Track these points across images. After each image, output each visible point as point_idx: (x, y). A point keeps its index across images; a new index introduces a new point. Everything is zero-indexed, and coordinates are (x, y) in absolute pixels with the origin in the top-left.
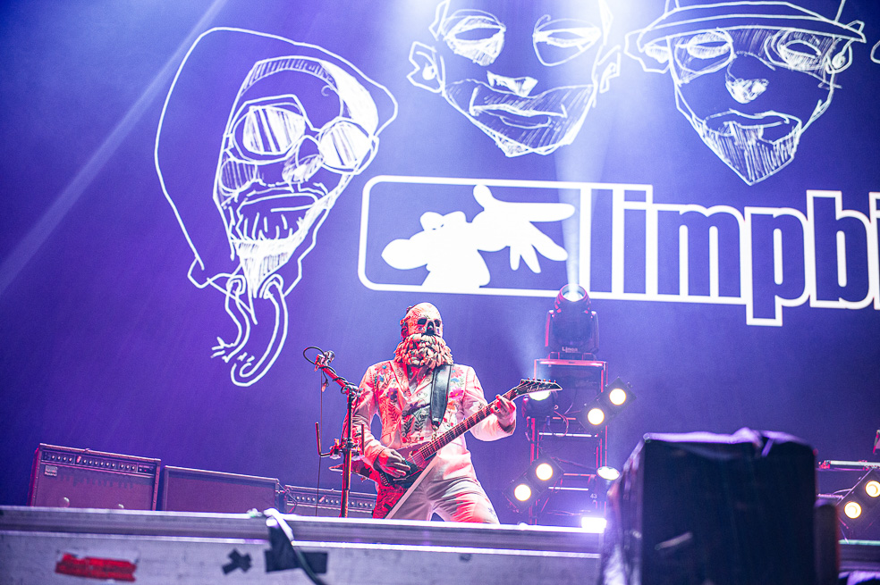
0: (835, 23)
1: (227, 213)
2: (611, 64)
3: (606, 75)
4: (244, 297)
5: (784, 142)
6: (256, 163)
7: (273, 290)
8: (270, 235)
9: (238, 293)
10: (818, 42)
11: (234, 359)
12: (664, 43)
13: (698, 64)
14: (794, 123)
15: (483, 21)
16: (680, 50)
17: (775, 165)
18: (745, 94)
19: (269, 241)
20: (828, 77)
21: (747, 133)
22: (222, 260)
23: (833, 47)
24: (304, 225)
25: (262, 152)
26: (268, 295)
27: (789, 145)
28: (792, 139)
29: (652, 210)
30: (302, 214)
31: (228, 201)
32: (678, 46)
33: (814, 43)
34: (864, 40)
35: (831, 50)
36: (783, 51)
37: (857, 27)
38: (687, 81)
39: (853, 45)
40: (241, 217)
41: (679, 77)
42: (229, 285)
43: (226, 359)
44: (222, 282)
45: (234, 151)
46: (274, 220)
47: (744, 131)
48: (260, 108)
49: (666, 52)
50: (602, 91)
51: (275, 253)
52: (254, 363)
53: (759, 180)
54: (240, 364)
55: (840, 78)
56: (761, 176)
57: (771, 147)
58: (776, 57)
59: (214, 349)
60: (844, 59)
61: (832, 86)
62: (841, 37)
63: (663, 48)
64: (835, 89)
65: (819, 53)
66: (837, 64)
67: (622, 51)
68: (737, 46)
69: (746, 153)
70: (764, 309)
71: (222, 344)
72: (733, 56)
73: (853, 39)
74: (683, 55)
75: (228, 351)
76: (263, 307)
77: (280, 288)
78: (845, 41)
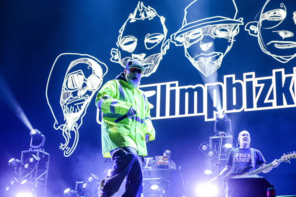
0: (234, 20)
1: (63, 107)
2: (167, 45)
3: (165, 49)
4: (67, 131)
5: (217, 62)
6: (71, 91)
7: (75, 128)
8: (74, 112)
9: (66, 129)
10: (228, 27)
11: (65, 149)
12: (182, 36)
13: (191, 41)
14: (220, 55)
15: (131, 39)
16: (187, 37)
17: (214, 69)
18: (206, 48)
19: (74, 113)
20: (231, 38)
21: (206, 60)
22: (62, 121)
23: (233, 28)
24: (83, 107)
25: (73, 88)
26: (73, 129)
27: (219, 62)
28: (220, 60)
29: (177, 89)
30: (82, 104)
31: (64, 104)
32: (186, 36)
33: (227, 28)
34: (243, 24)
35: (232, 29)
36: (218, 32)
37: (241, 20)
38: (188, 47)
39: (240, 26)
40: (67, 107)
41: (186, 46)
42: (64, 128)
43: (63, 149)
44: (62, 127)
45: (66, 89)
46: (75, 107)
47: (205, 60)
48: (72, 75)
50: (164, 54)
51: (75, 117)
52: (70, 149)
53: (210, 74)
54: (66, 150)
55: (236, 38)
56: (210, 73)
57: (213, 64)
58: (215, 34)
59: (60, 146)
60: (237, 31)
61: (233, 40)
62: (235, 24)
63: (181, 38)
64: (234, 42)
65: (229, 30)
66: (235, 33)
67: (170, 41)
68: (204, 33)
69: (206, 67)
70: (210, 115)
71: (62, 145)
72: (202, 36)
73: (239, 24)
74: (187, 39)
75: (63, 147)
76: (72, 133)
77: (76, 127)
78: (237, 25)
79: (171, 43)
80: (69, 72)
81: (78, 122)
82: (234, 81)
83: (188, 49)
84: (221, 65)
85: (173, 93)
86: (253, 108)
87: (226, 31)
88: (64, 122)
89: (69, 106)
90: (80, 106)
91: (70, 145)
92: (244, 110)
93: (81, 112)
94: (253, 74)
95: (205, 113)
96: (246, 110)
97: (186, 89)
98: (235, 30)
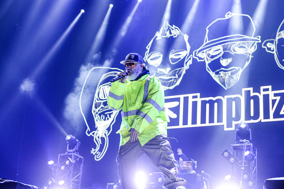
0: (252, 38)
1: (95, 115)
2: (189, 60)
4: (98, 137)
5: (236, 76)
6: (102, 102)
7: (105, 134)
8: (105, 120)
9: (97, 136)
10: (247, 44)
11: (96, 154)
12: (204, 52)
13: (213, 57)
14: (239, 69)
15: (157, 54)
16: (208, 54)
17: (233, 82)
18: (225, 63)
19: (105, 121)
20: (249, 54)
21: (226, 75)
22: (93, 128)
23: (251, 45)
24: (112, 116)
25: (104, 98)
26: (104, 136)
27: (237, 76)
28: (238, 74)
29: (199, 100)
30: (112, 113)
31: (95, 112)
32: (208, 52)
33: (246, 45)
34: (260, 41)
35: (250, 46)
36: (237, 49)
37: (258, 38)
38: (210, 62)
39: (258, 44)
40: (98, 116)
41: (208, 61)
42: (95, 134)
43: (94, 154)
44: (93, 134)
45: (97, 99)
46: (106, 116)
47: (225, 74)
48: (103, 87)
49: (204, 55)
50: (187, 69)
51: (106, 125)
52: (100, 154)
53: (229, 88)
54: (97, 154)
55: (253, 54)
56: (229, 86)
57: (232, 78)
58: (234, 51)
59: (91, 151)
60: (254, 48)
61: (251, 57)
62: (254, 42)
63: (203, 54)
64: (252, 58)
65: (247, 47)
66: (253, 50)
67: (192, 57)
68: (224, 50)
69: (225, 80)
70: (229, 125)
71: (93, 150)
72: (223, 53)
73: (257, 42)
74: (209, 55)
75: (94, 151)
76: (103, 139)
77: (107, 134)
78: (255, 43)
79: (193, 58)
80: (101, 84)
81: (108, 129)
82: (252, 94)
83: (209, 64)
84: (240, 79)
85: (195, 104)
86: (269, 118)
87: (245, 47)
88: (95, 129)
89: (100, 115)
90: (110, 115)
91: (101, 150)
92: (261, 120)
93: (111, 120)
94: (270, 87)
95: (224, 122)
96: (263, 121)
97: (207, 100)
98: (253, 47)
